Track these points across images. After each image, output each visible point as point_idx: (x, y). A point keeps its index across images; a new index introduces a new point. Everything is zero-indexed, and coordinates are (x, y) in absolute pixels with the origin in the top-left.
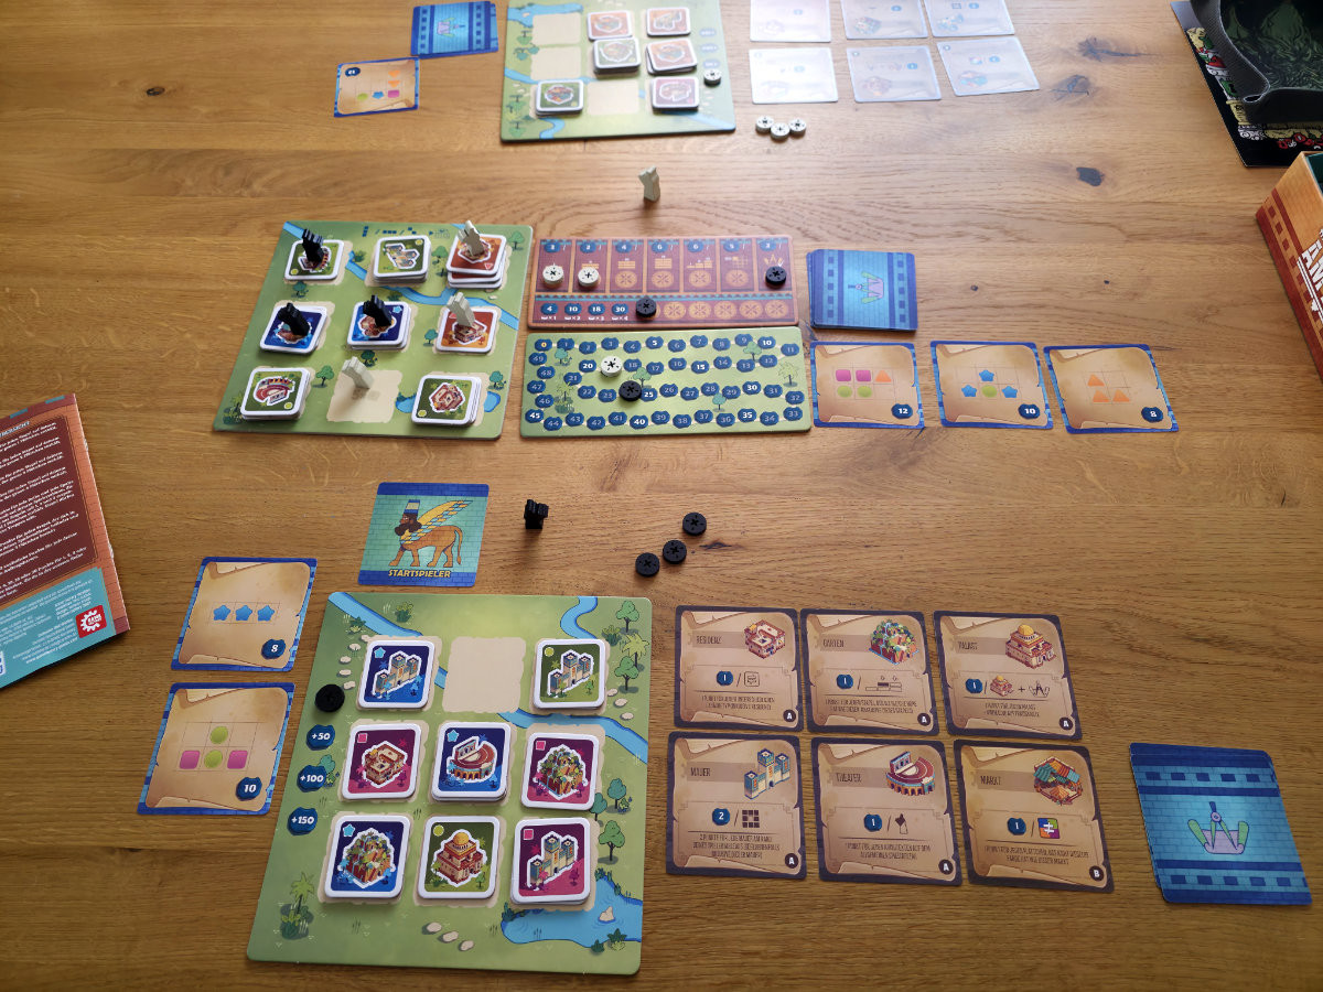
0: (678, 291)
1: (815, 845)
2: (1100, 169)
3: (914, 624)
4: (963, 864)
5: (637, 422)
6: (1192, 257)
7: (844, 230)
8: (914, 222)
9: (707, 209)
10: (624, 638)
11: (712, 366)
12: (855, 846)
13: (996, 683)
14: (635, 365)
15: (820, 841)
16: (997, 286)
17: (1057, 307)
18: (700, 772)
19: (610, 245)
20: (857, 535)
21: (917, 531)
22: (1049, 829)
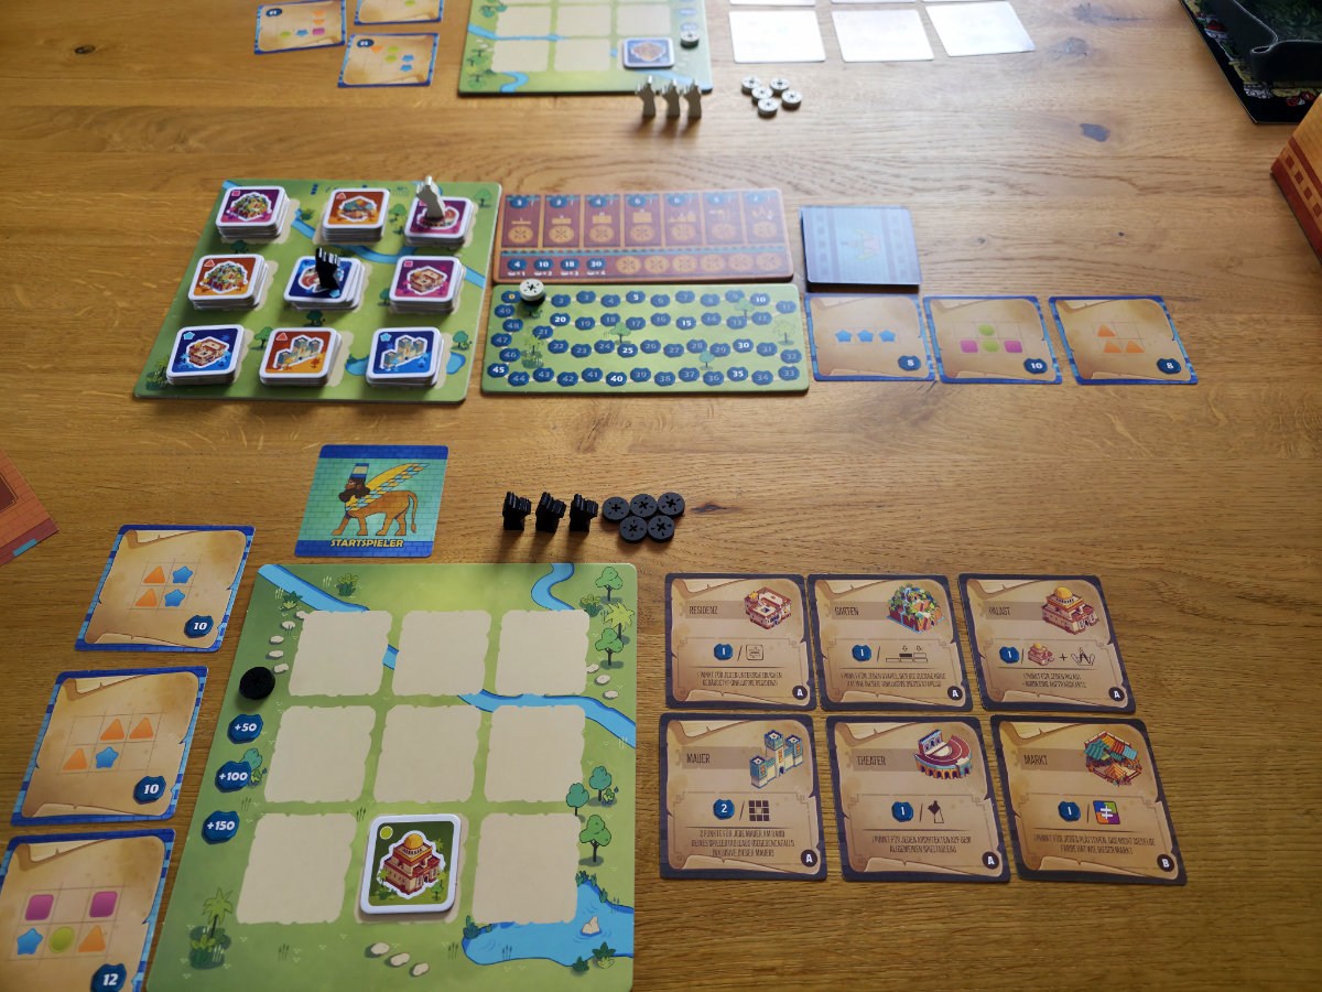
0: (659, 244)
1: (835, 838)
2: (1105, 125)
3: (937, 589)
4: (1011, 856)
5: (613, 379)
6: (1209, 210)
7: (839, 184)
8: (912, 176)
9: (690, 164)
10: (606, 608)
11: (699, 323)
12: (882, 839)
13: (1034, 651)
14: (613, 320)
15: (842, 835)
16: (1005, 238)
17: (1070, 259)
18: (696, 758)
19: (582, 200)
20: (867, 494)
21: (934, 489)
22: (1106, 813)
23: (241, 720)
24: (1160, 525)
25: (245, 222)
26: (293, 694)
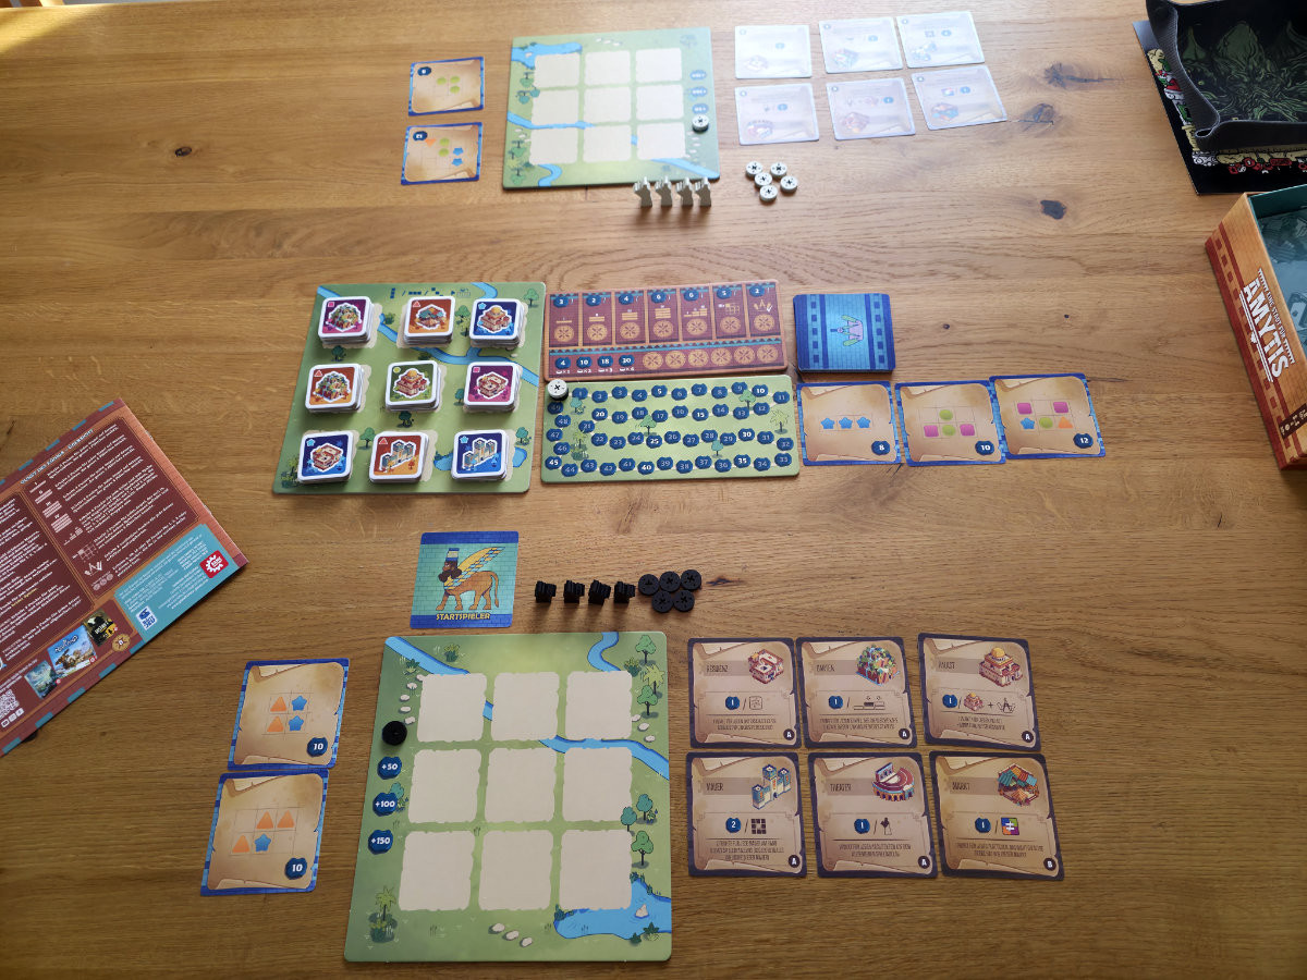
0: (677, 340)
1: (813, 846)
2: (1061, 201)
3: (895, 648)
4: (938, 859)
5: (644, 468)
6: (1144, 289)
7: (827, 272)
8: (891, 262)
9: (701, 256)
10: (644, 669)
11: (711, 414)
12: (845, 847)
13: (969, 699)
14: (642, 413)
15: (818, 844)
16: (966, 324)
17: (1021, 343)
18: (715, 787)
19: (613, 296)
20: (844, 567)
21: (897, 562)
22: (1010, 827)
23: (386, 761)
24: (1072, 591)
25: (342, 333)
26: (421, 740)
